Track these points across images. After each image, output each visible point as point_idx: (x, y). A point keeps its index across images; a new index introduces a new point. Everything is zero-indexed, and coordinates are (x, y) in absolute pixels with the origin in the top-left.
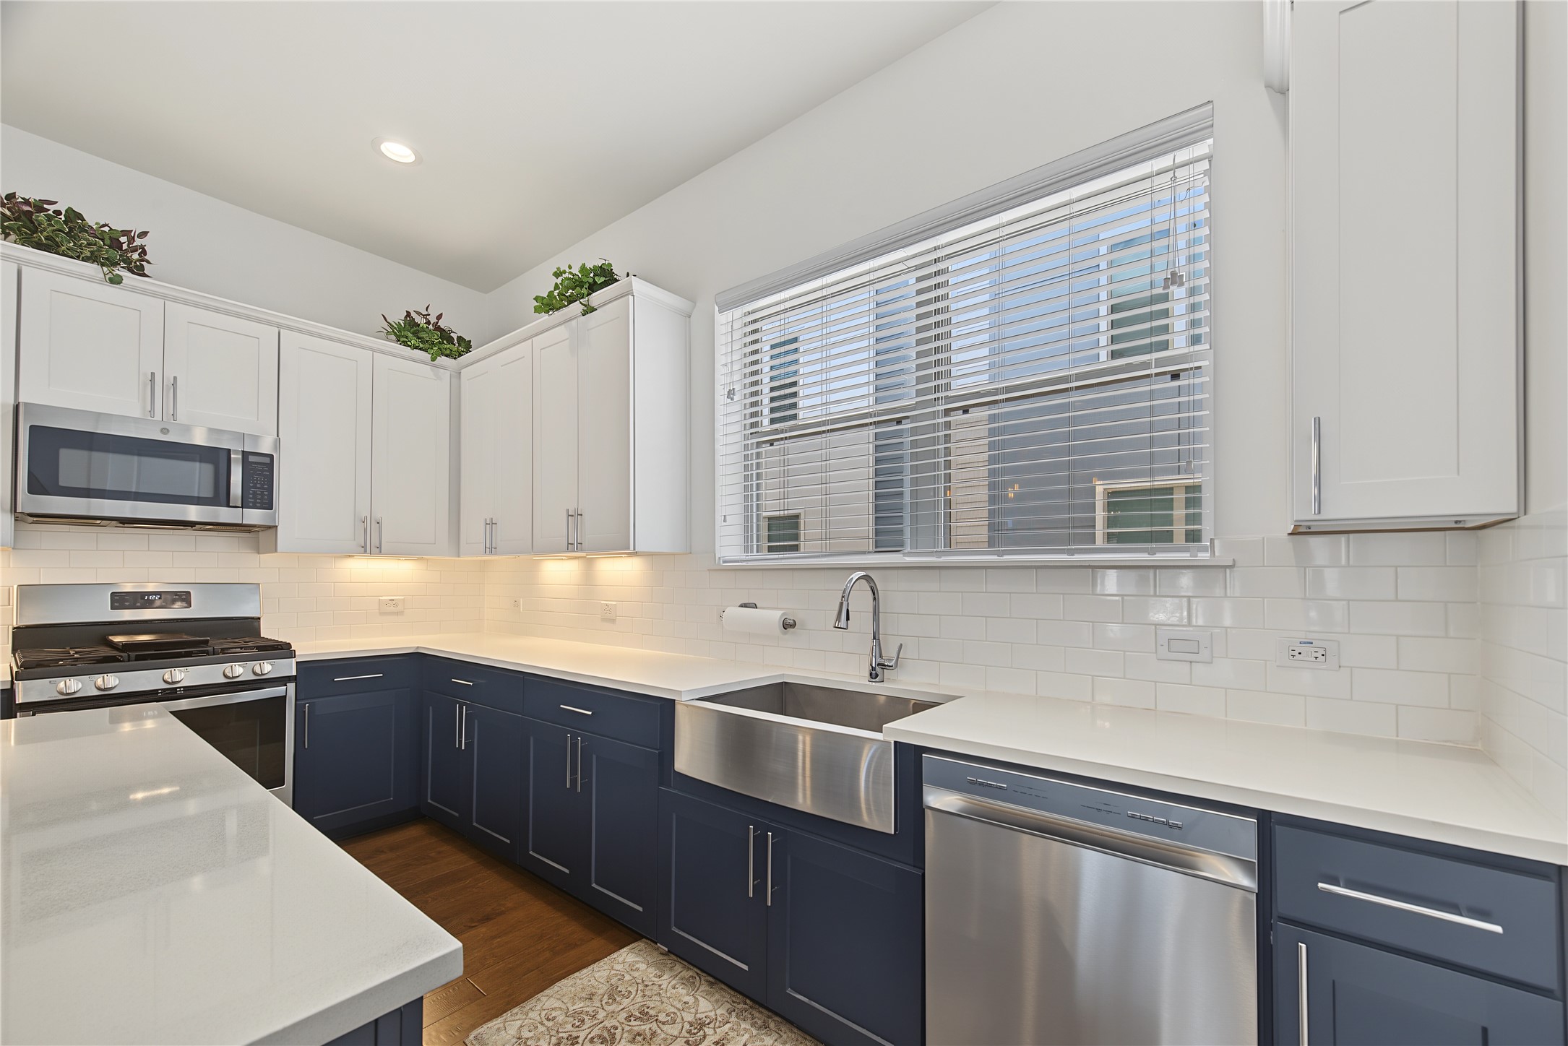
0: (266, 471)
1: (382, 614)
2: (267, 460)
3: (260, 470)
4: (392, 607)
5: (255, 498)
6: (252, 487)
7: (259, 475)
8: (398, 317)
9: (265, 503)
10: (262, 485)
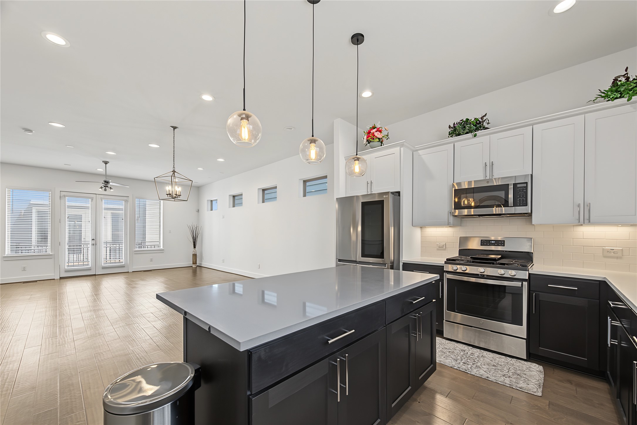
0: (525, 190)
1: (605, 257)
2: (525, 185)
3: (522, 190)
4: (612, 253)
5: (520, 202)
6: (519, 197)
7: (521, 192)
8: (607, 85)
9: (524, 204)
10: (523, 196)
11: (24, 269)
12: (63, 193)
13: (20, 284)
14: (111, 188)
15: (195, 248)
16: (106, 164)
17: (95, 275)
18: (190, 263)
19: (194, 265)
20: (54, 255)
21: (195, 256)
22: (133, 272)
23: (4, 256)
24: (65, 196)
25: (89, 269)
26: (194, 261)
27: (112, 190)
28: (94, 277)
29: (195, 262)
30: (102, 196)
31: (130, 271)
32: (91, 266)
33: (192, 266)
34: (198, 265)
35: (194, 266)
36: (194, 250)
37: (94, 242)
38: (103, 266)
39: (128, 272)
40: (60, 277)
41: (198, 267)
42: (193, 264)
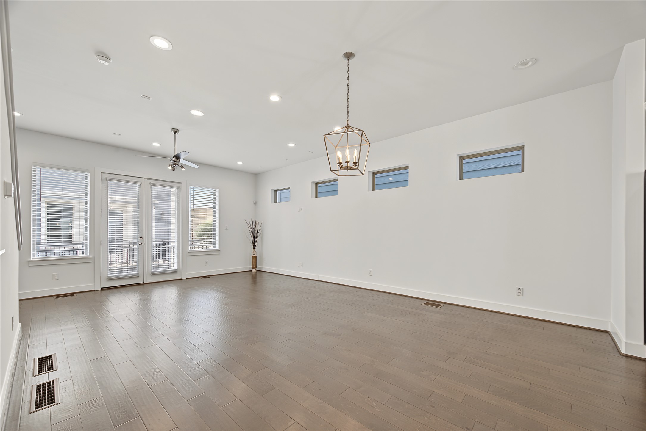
11: (55, 278)
12: (105, 176)
13: (52, 298)
14: (181, 167)
15: (255, 248)
16: (175, 133)
17: (143, 284)
18: (248, 267)
19: (254, 269)
20: (94, 258)
21: (254, 258)
22: (187, 279)
23: (29, 260)
24: (107, 179)
25: (136, 277)
26: (254, 264)
27: (183, 169)
29: (254, 266)
30: (152, 181)
31: (184, 277)
32: (138, 273)
33: (251, 271)
34: (257, 269)
35: (254, 271)
36: (254, 252)
37: (142, 241)
38: (152, 272)
39: (182, 279)
40: (101, 288)
41: (258, 272)
42: (252, 268)
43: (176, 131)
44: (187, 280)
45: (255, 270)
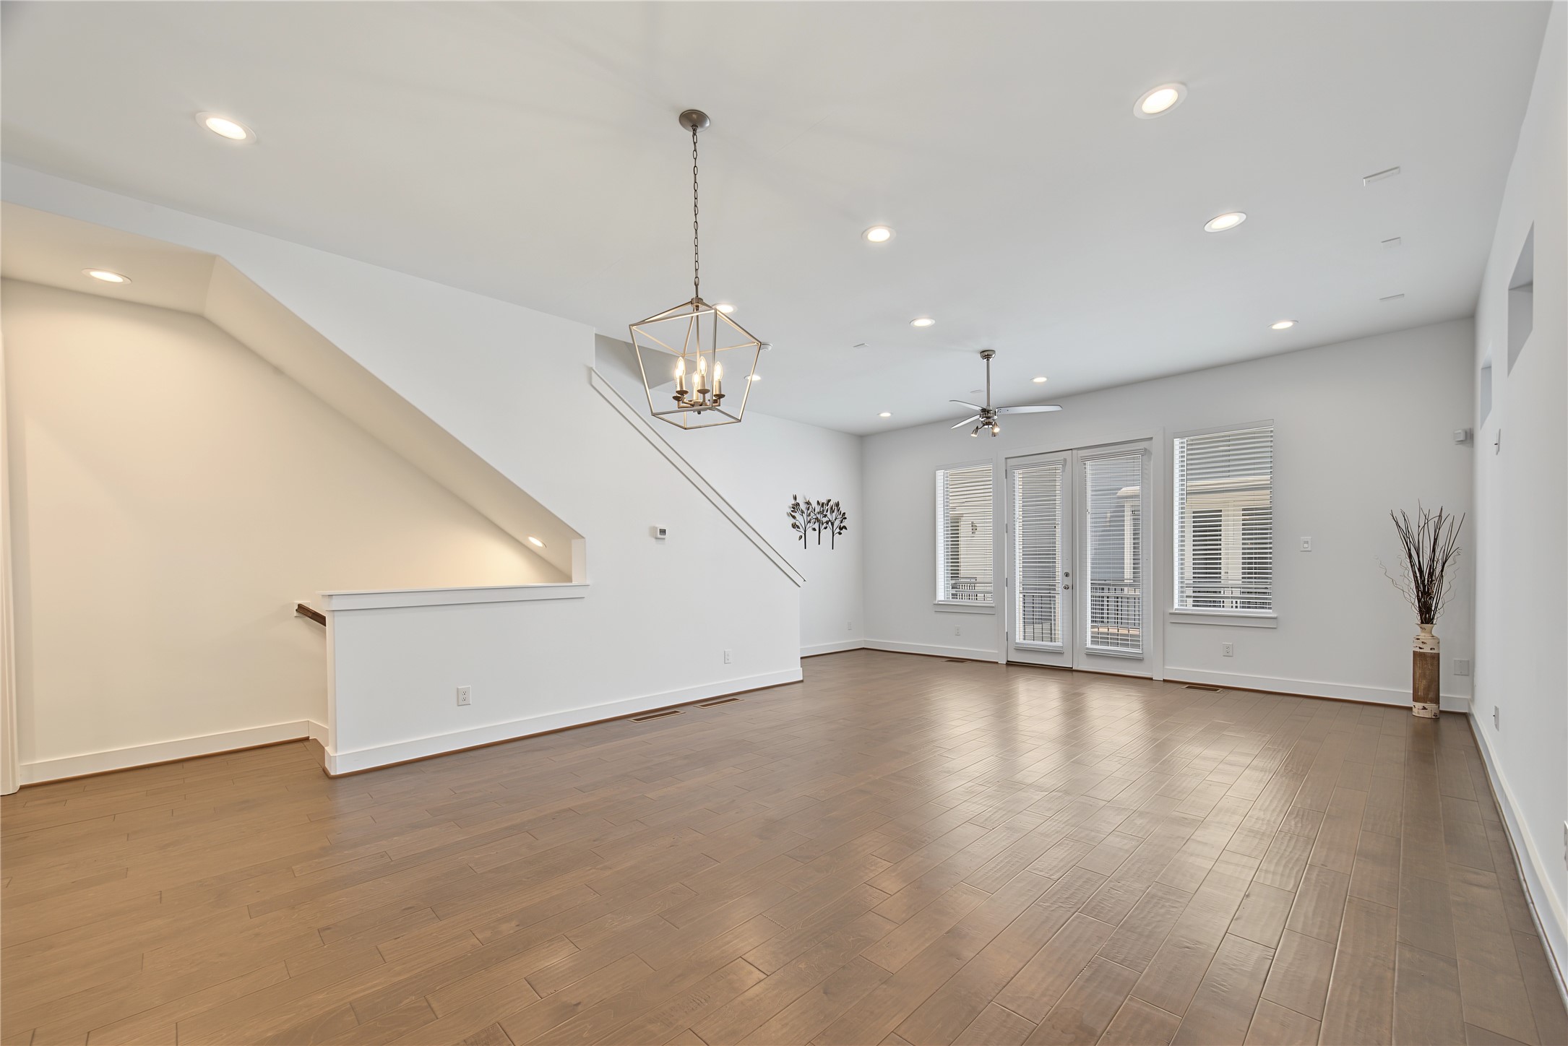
12: (1010, 463)
15: (1429, 624)
17: (1070, 670)
18: (1401, 692)
20: (997, 607)
21: (1428, 662)
22: (1164, 681)
24: (1013, 468)
25: (1058, 653)
28: (1069, 674)
29: (1427, 693)
30: (1085, 450)
31: (1156, 676)
32: (1061, 645)
33: (1410, 709)
35: (1422, 710)
36: (1423, 636)
37: (1068, 581)
38: (1087, 649)
39: (1151, 679)
40: (1007, 661)
41: (1441, 718)
42: (1415, 699)
43: (987, 355)
44: (1166, 684)
45: (1424, 708)
